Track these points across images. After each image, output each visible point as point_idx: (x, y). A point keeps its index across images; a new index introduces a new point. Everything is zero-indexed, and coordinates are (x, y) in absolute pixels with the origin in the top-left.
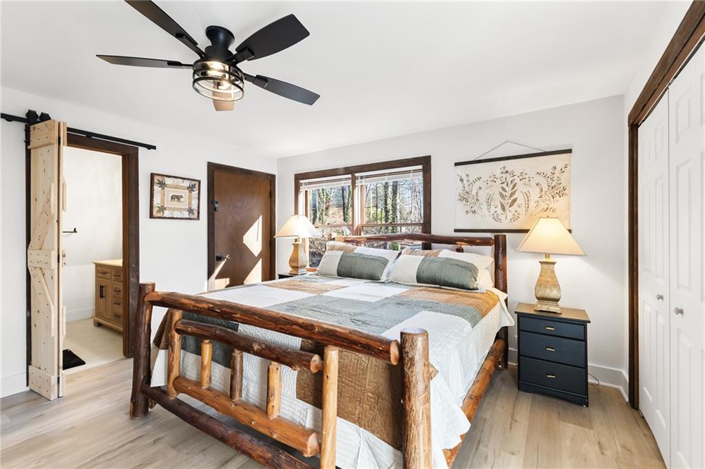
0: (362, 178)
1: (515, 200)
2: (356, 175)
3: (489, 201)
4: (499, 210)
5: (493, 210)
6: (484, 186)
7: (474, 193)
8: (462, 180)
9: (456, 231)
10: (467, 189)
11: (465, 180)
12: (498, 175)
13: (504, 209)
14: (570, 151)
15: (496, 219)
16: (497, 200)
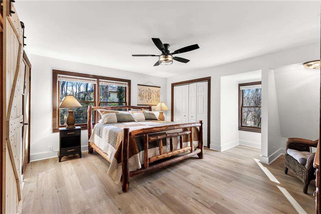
0: (102, 81)
1: (151, 97)
2: (100, 80)
3: (146, 97)
4: (148, 100)
5: (147, 99)
6: (145, 92)
7: (142, 94)
8: (139, 90)
9: (138, 105)
10: (141, 93)
11: (140, 90)
12: (148, 90)
13: (149, 99)
14: (160, 87)
15: (147, 102)
16: (148, 97)
